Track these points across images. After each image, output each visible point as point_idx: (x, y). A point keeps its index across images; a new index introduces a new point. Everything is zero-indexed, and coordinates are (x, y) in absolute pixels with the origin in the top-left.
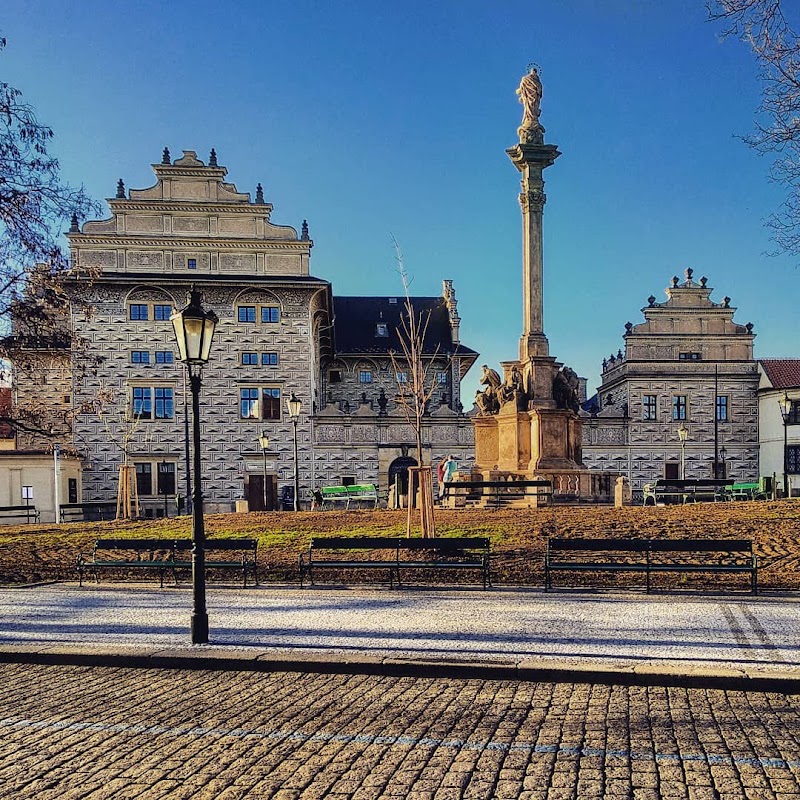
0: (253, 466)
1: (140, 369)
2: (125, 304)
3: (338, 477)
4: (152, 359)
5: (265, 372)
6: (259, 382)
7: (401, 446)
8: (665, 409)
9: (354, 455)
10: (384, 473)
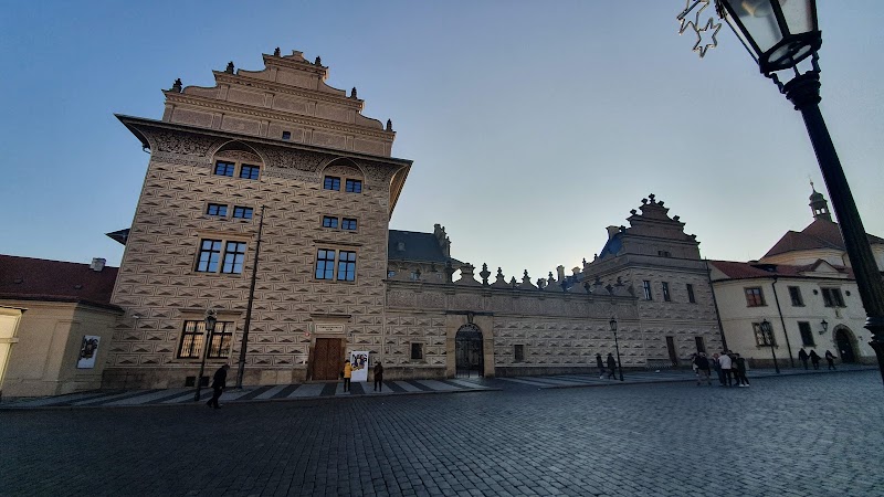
0: (322, 328)
1: (214, 221)
2: (211, 159)
3: (408, 342)
4: (229, 212)
5: (344, 235)
6: (337, 244)
7: (467, 313)
8: (657, 291)
9: (424, 320)
10: (451, 340)
